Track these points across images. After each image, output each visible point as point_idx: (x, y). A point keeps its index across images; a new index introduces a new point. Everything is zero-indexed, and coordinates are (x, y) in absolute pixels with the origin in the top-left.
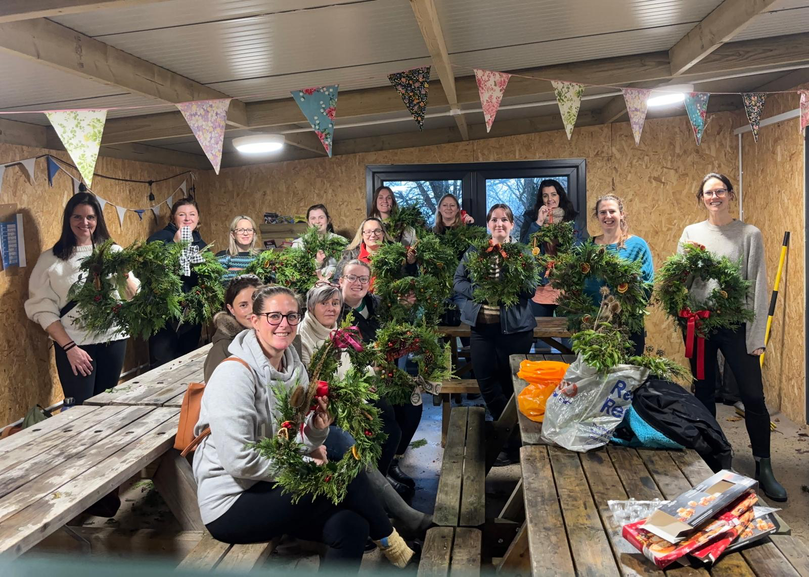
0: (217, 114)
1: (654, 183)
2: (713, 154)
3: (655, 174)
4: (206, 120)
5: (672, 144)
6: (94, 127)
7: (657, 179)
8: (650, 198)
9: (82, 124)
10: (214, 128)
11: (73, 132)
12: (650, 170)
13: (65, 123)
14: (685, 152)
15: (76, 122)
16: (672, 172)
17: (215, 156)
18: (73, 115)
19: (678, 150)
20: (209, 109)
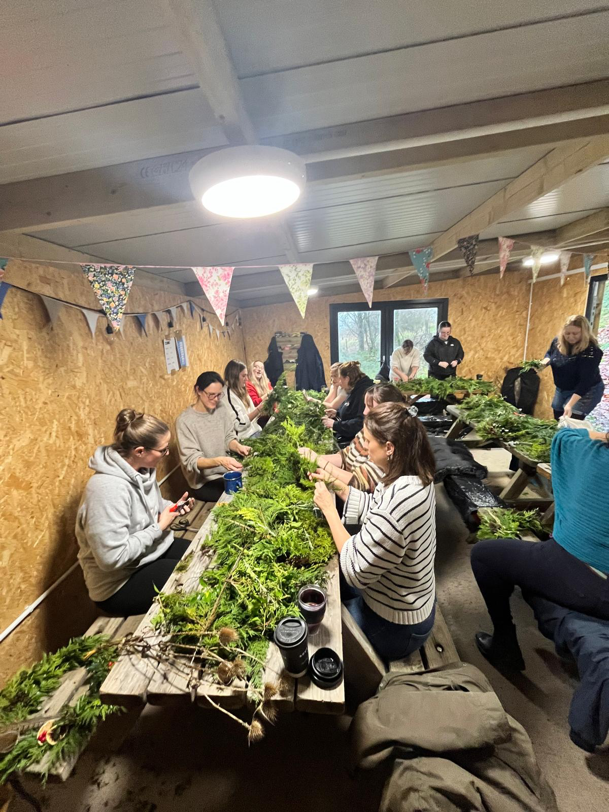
0: (371, 267)
1: (484, 310)
2: (516, 294)
3: (484, 306)
4: (365, 271)
5: (495, 289)
6: (306, 276)
7: (486, 308)
8: (480, 319)
9: (300, 274)
10: (369, 277)
11: (295, 280)
12: (481, 304)
13: (290, 274)
14: (502, 293)
15: (296, 273)
16: (493, 304)
17: (369, 295)
18: (294, 268)
19: (497, 292)
20: (367, 263)
